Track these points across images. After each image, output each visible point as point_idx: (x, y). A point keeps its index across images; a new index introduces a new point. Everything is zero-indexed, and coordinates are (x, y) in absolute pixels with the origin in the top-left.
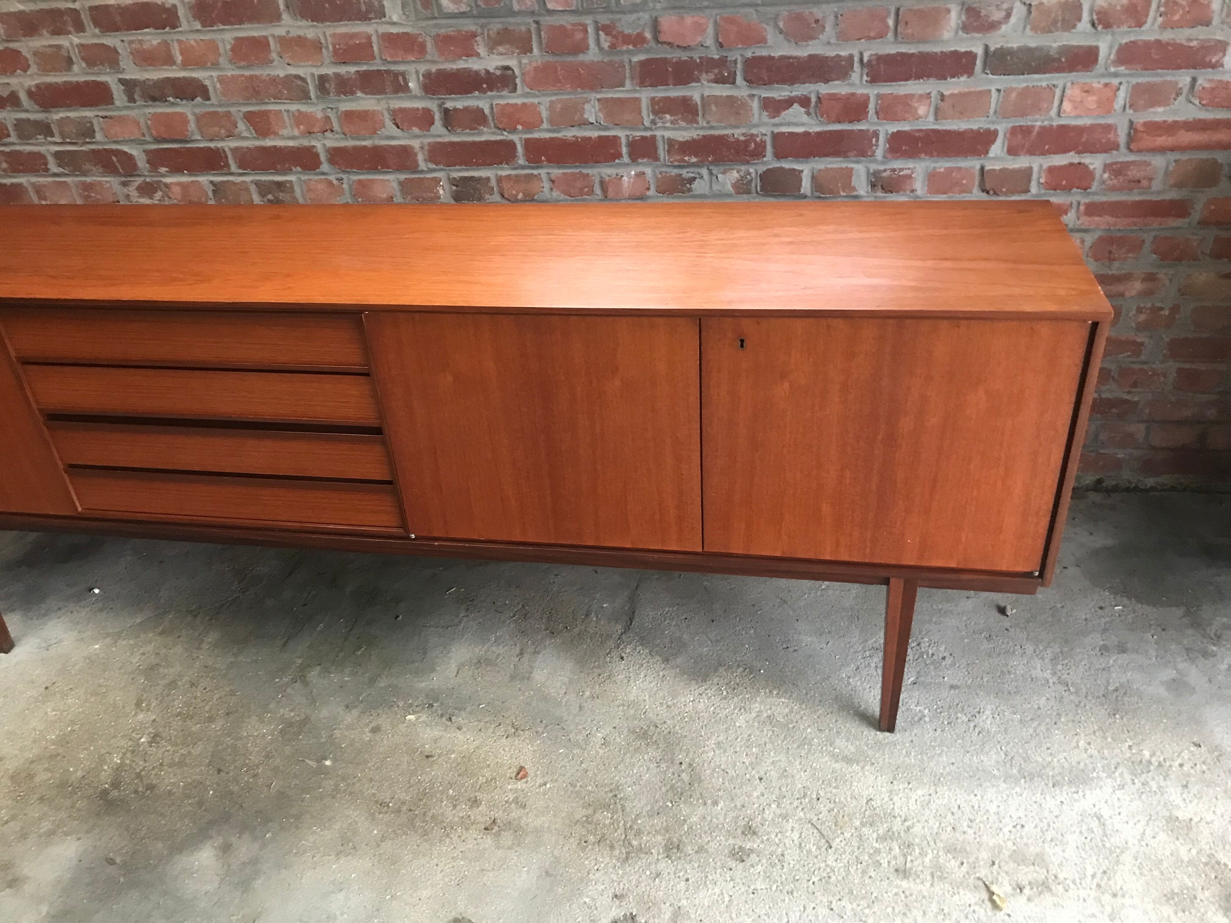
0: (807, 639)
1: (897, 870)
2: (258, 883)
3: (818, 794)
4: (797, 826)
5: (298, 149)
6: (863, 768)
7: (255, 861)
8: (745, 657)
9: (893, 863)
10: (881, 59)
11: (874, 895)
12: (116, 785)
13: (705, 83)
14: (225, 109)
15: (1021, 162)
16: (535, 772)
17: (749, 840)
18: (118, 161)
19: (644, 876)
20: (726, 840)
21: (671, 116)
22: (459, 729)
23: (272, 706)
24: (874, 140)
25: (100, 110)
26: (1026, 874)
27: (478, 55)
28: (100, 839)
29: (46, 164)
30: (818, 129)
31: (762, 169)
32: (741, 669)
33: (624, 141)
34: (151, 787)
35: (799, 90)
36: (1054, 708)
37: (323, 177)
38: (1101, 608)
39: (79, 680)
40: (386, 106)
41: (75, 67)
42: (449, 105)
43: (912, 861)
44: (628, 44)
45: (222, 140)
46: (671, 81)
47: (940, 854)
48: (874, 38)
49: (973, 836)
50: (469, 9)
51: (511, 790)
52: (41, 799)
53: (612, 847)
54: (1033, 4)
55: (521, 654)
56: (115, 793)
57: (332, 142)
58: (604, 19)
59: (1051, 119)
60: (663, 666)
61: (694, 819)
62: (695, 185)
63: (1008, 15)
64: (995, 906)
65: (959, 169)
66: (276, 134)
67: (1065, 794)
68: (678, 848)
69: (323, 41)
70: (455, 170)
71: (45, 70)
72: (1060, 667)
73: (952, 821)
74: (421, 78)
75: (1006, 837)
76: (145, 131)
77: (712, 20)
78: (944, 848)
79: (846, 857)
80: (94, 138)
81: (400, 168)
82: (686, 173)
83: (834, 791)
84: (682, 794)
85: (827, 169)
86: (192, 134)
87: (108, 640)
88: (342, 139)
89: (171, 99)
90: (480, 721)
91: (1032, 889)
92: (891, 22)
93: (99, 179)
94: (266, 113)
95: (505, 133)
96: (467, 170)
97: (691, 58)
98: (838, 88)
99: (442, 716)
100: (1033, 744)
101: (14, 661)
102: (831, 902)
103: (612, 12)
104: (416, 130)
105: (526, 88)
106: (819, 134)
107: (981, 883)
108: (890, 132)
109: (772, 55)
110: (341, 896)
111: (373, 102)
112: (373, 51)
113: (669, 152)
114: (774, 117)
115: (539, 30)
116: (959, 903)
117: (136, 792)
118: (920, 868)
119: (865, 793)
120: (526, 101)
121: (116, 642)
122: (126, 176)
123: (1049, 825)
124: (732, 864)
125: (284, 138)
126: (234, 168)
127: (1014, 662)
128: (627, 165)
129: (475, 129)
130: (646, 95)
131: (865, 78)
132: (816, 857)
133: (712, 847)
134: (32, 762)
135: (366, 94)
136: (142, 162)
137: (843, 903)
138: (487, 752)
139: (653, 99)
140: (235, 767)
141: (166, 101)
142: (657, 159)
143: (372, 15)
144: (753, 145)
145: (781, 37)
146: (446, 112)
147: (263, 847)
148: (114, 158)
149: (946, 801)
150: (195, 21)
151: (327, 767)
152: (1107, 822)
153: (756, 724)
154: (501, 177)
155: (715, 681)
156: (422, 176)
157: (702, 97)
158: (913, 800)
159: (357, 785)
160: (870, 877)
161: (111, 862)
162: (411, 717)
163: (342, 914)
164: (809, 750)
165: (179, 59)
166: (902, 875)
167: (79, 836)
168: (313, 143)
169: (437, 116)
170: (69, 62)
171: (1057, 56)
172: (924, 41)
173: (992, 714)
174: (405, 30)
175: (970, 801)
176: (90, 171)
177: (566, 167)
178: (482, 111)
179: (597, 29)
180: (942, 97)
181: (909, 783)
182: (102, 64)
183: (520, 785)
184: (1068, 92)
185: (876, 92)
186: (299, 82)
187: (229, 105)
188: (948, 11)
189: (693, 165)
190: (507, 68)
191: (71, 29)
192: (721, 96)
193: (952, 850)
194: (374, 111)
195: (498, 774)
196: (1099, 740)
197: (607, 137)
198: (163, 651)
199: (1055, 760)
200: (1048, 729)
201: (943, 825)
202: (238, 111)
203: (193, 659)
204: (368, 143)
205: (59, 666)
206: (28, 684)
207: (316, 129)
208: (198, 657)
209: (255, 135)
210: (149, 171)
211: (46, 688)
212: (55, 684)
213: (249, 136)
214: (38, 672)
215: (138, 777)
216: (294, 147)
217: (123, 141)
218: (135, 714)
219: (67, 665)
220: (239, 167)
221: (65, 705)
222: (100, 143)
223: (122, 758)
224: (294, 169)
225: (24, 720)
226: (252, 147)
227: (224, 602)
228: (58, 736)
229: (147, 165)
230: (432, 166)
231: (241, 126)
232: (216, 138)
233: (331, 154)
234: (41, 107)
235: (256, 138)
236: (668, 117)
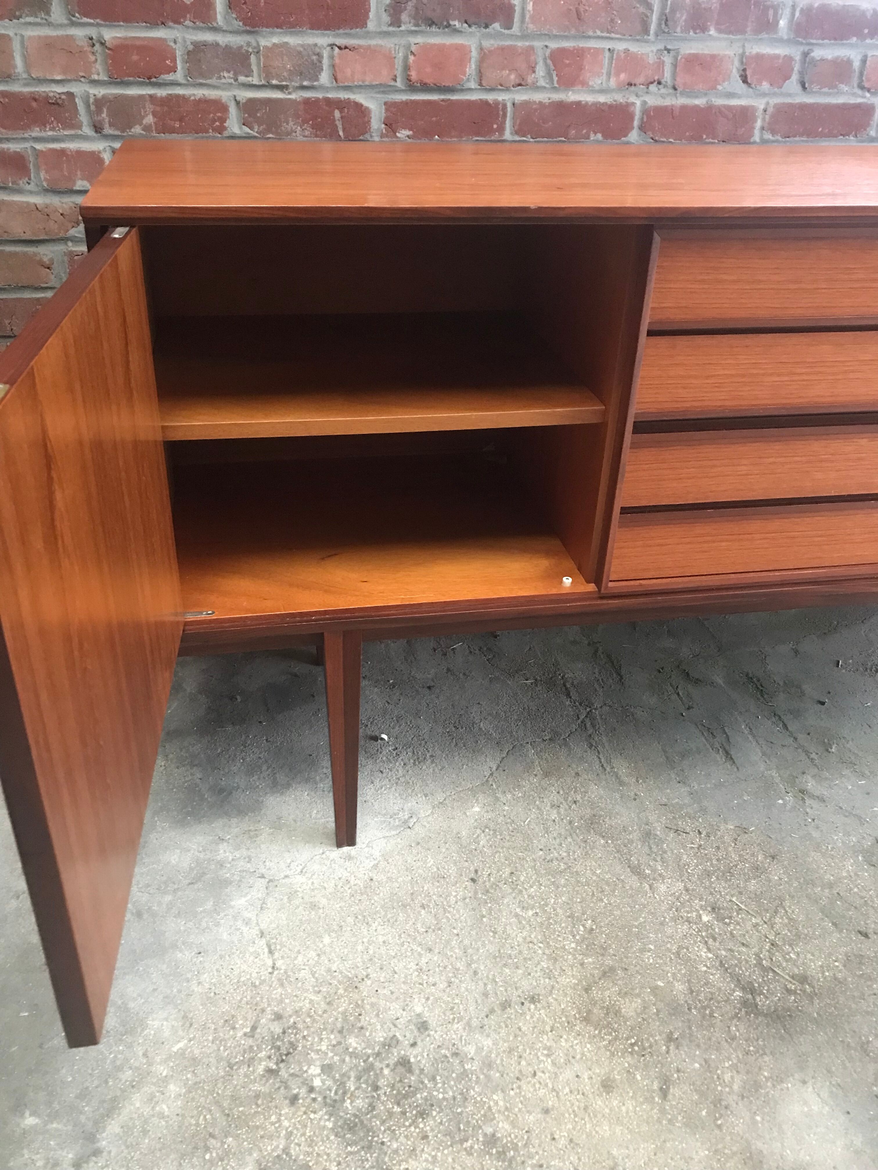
5: (610, 106)
14: (527, 43)
18: (342, 118)
29: (223, 120)
40: (741, 51)
42: (818, 53)
45: (507, 89)
52: (672, 1040)
57: (656, 98)
66: (584, 84)
74: (797, 14)
76: (399, 72)
80: (317, 80)
86: (468, 80)
87: (482, 798)
88: (669, 95)
89: (456, 23)
94: (579, 54)
95: (868, 95)
104: (765, 86)
111: (725, 43)
122: (342, 142)
125: (594, 91)
126: (508, 133)
129: (836, 87)
134: (587, 990)
136: (376, 123)
141: (449, 26)
146: (810, 62)
148: (337, 114)
168: (632, 99)
169: (797, 67)
176: (291, 132)
178: (850, 64)
187: (535, 38)
194: (725, 55)
202: (544, 47)
203: (635, 799)
204: (700, 102)
205: (454, 848)
206: (438, 882)
207: (641, 79)
208: (636, 795)
209: (556, 85)
210: (382, 136)
211: (473, 880)
212: (479, 873)
213: (547, 86)
214: (432, 862)
215: (765, 970)
216: (606, 103)
217: (360, 87)
218: (651, 887)
219: (464, 843)
220: (517, 133)
221: (533, 898)
222: (322, 88)
223: (709, 950)
224: (592, 137)
225: (495, 933)
226: (547, 101)
227: (579, 721)
228: (578, 943)
229: (383, 126)
230: (768, 136)
231: (541, 71)
232: (500, 87)
233: (649, 116)
234: (245, 24)
235: (554, 89)
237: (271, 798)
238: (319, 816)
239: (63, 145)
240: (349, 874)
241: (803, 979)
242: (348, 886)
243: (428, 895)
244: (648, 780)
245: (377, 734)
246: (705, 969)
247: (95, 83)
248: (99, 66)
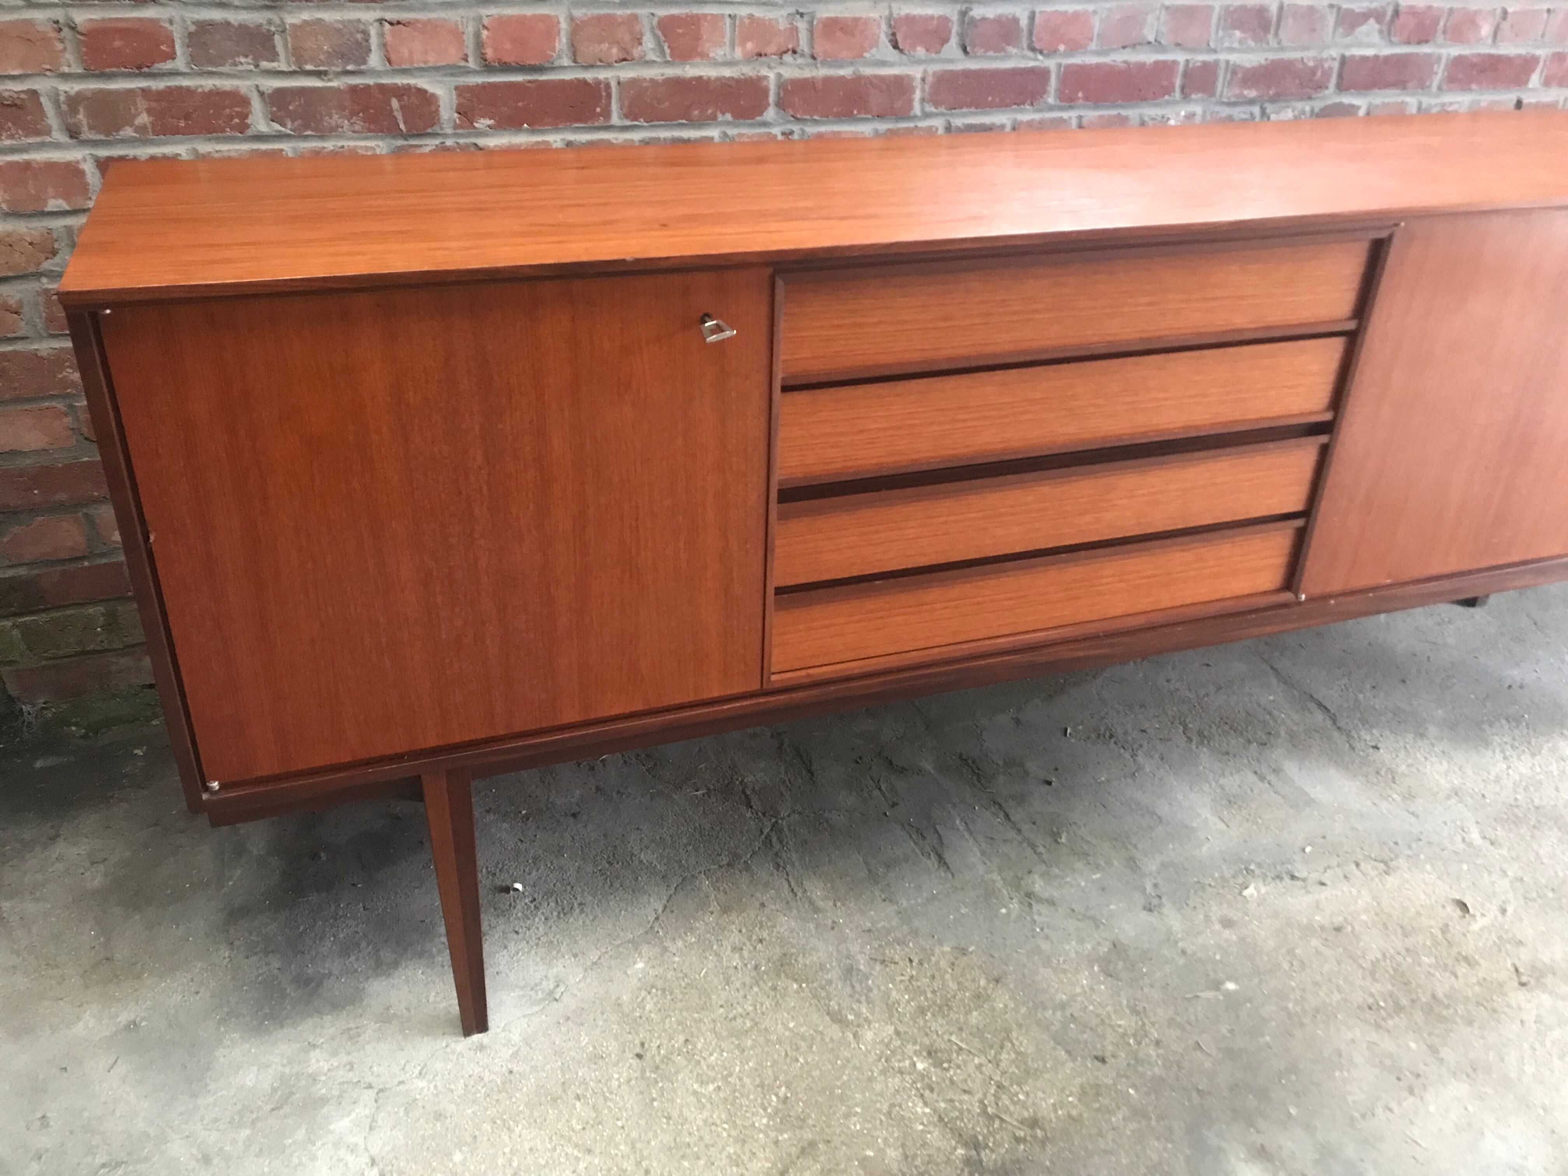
0: (1514, 673)
5: (738, 81)
8: (1490, 709)
14: (629, 12)
15: (1551, 95)
16: (1475, 900)
18: (402, 107)
21: (1241, 32)
22: (1320, 884)
23: (1046, 946)
24: (1435, 67)
29: (244, 116)
30: (1388, 52)
31: (1319, 105)
32: (1503, 721)
33: (1181, 69)
35: (1378, 1)
37: (764, 130)
39: (681, 1024)
40: (887, 12)
42: (977, 12)
45: (609, 66)
51: (1479, 930)
55: (1260, 776)
56: (989, 1157)
57: (793, 70)
60: (1426, 742)
66: (703, 55)
70: (957, 115)
76: (470, 50)
80: (365, 62)
81: (884, 113)
85: (1383, 105)
86: (559, 56)
87: (646, 950)
88: (808, 65)
90: (1331, 868)
93: (352, 144)
94: (695, 20)
95: (1040, 57)
96: (976, 114)
99: (1279, 878)
104: (921, 52)
108: (1451, 56)
111: (867, 4)
113: (1229, 84)
114: (1347, 35)
121: (665, 949)
122: (405, 137)
125: (716, 64)
126: (616, 117)
128: (1175, 103)
129: (1002, 49)
130: (1220, 3)
136: (447, 112)
138: (1393, 899)
139: (1226, 9)
140: (1116, 1044)
142: (1213, 93)
146: (970, 22)
148: (395, 103)
151: (1236, 991)
154: (1021, 122)
155: (1497, 739)
156: (911, 125)
157: (1280, 8)
159: (1309, 997)
162: (1249, 893)
168: (764, 72)
169: (955, 29)
176: (337, 127)
177: (1105, 107)
178: (1017, 22)
180: (1507, 13)
185: (1449, 6)
189: (1250, 101)
192: (1302, 6)
194: (869, 19)
195: (1441, 917)
197: (1163, 63)
198: (765, 934)
202: (650, 16)
203: (833, 928)
204: (846, 72)
205: (614, 1017)
206: (595, 1064)
207: (771, 49)
208: (834, 922)
209: (669, 58)
210: (456, 127)
211: (639, 1056)
212: (646, 1046)
213: (658, 60)
214: (587, 1039)
215: (991, 1118)
216: (733, 78)
217: (421, 69)
218: (855, 1035)
219: (627, 1011)
220: (626, 116)
221: (714, 1068)
222: (373, 72)
223: (926, 1104)
224: (720, 118)
225: (669, 1118)
226: (659, 78)
227: (763, 837)
228: (770, 1117)
229: (456, 115)
230: (930, 108)
231: (649, 42)
232: (599, 63)
233: (786, 90)
235: (667, 63)
236: (1238, 34)
237: (375, 983)
238: (438, 999)
239: (26, 157)
240: (481, 1069)
241: (1034, 1123)
242: (482, 1084)
243: (584, 1083)
244: (847, 902)
245: (508, 883)
246: (921, 1127)
247: (65, 77)
248: (69, 56)
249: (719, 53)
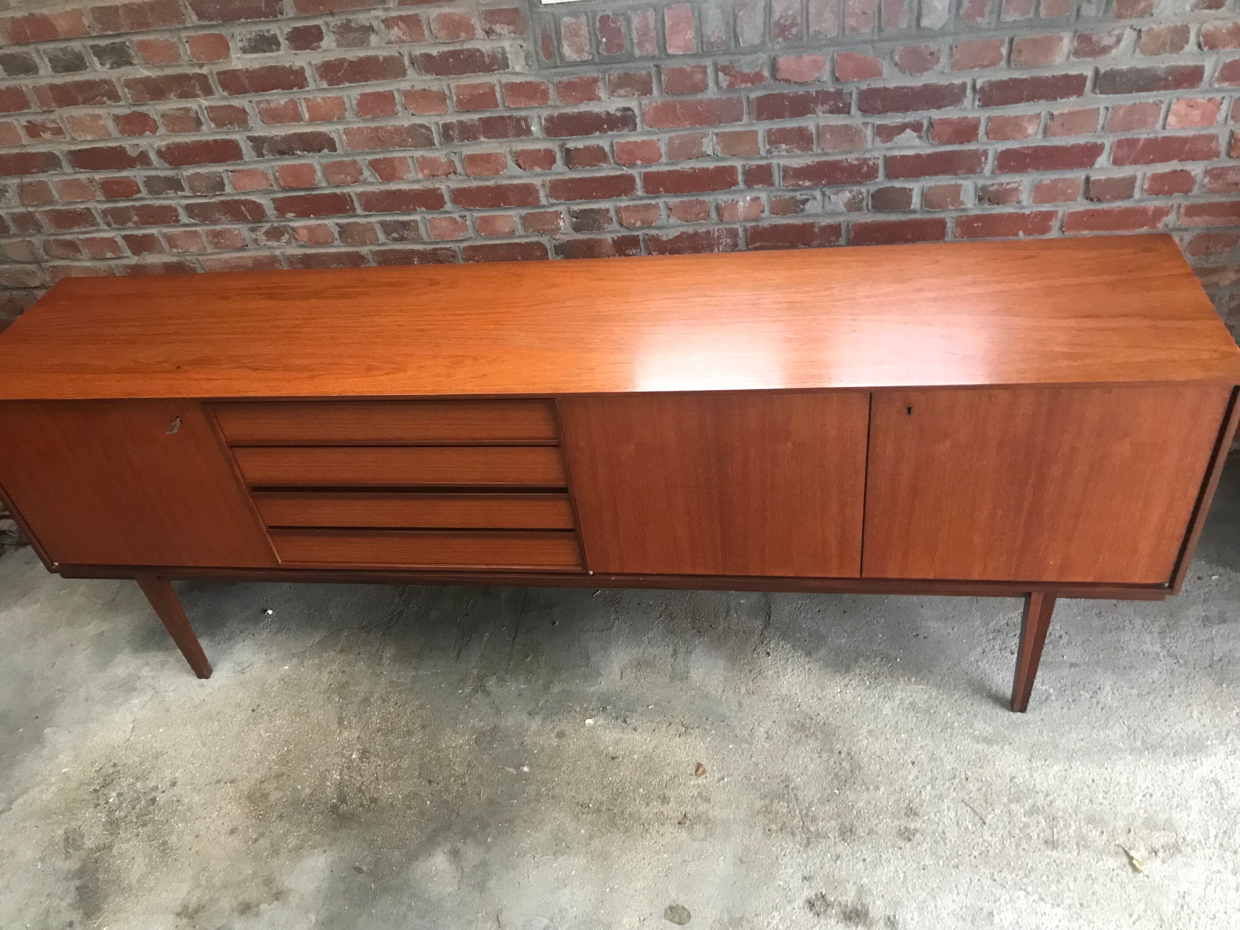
0: (934, 625)
1: (1046, 842)
2: (492, 883)
3: (966, 774)
4: (952, 805)
5: (423, 191)
6: (1002, 748)
7: (483, 864)
8: (881, 647)
9: (1042, 835)
10: (993, 85)
11: (1030, 865)
12: (343, 799)
13: (820, 114)
14: (351, 159)
15: (1126, 171)
16: (712, 768)
17: (912, 821)
18: (247, 210)
19: (826, 859)
20: (893, 822)
21: (787, 145)
22: (635, 730)
23: (461, 717)
24: (983, 158)
25: (227, 165)
26: (1160, 839)
27: (599, 99)
28: (343, 850)
29: (177, 216)
30: (930, 151)
31: (873, 189)
32: (878, 659)
33: (740, 170)
34: (374, 800)
35: (911, 117)
36: (1167, 681)
37: (447, 215)
38: (1199, 578)
39: (280, 701)
40: (509, 149)
41: (204, 127)
42: (571, 145)
43: (1058, 833)
44: (747, 82)
45: (348, 185)
46: (787, 114)
47: (1082, 824)
48: (988, 66)
49: (1109, 807)
50: (591, 57)
51: (694, 786)
52: (281, 817)
53: (793, 834)
54: (1143, 29)
55: (675, 653)
56: (344, 807)
57: (456, 183)
58: (723, 61)
59: (1157, 132)
60: (807, 659)
61: (861, 804)
62: (808, 206)
63: (1119, 41)
64: (1135, 869)
65: (1065, 180)
67: (1184, 762)
68: (851, 830)
69: (447, 92)
70: (575, 204)
71: (174, 131)
72: (1168, 640)
73: (1088, 794)
74: (543, 122)
75: (1138, 806)
76: (273, 182)
77: (829, 57)
78: (1085, 818)
79: (999, 832)
80: (224, 190)
81: (522, 204)
82: (798, 196)
83: (980, 770)
84: (846, 781)
85: (937, 186)
86: (319, 182)
87: (295, 661)
88: (465, 180)
90: (652, 721)
91: (1165, 851)
92: (1004, 51)
93: (228, 227)
94: (391, 160)
95: (625, 168)
96: (587, 203)
97: (808, 92)
98: (951, 113)
99: (617, 718)
100: (1152, 717)
101: (217, 685)
102: (993, 874)
103: (732, 54)
104: (537, 170)
105: (645, 126)
106: (929, 156)
107: (1121, 850)
108: (999, 150)
109: (887, 86)
110: (567, 891)
111: (495, 145)
112: (496, 100)
113: (784, 178)
114: (887, 142)
115: (659, 73)
116: (1103, 868)
117: (362, 805)
118: (1066, 839)
119: (1008, 772)
120: (645, 138)
121: (303, 662)
122: (253, 223)
123: (1174, 793)
124: (901, 843)
125: (408, 182)
126: (359, 211)
127: (1125, 637)
128: (742, 191)
129: (596, 165)
130: (762, 128)
131: (977, 103)
132: (973, 833)
133: (881, 828)
134: (262, 782)
135: (489, 138)
136: (269, 210)
137: (1003, 875)
138: (665, 751)
139: (769, 131)
140: (444, 778)
141: (294, 154)
142: (772, 184)
143: (496, 67)
144: (865, 168)
145: (897, 69)
146: (568, 151)
147: (488, 849)
149: (1080, 775)
150: (321, 80)
151: (526, 773)
152: (1224, 786)
153: (901, 711)
154: (620, 208)
155: (858, 671)
156: (543, 210)
157: (818, 127)
158: (1051, 776)
159: (557, 789)
160: (1024, 849)
161: (359, 870)
162: (589, 722)
163: (572, 907)
164: (952, 734)
165: (307, 116)
166: (1051, 846)
167: (324, 848)
168: (437, 186)
169: (558, 156)
170: (198, 123)
171: (1163, 76)
172: (1036, 67)
173: (1112, 690)
174: (528, 80)
175: (1102, 774)
176: (219, 219)
177: (683, 196)
178: (602, 149)
179: (716, 70)
180: (1052, 116)
181: (1046, 760)
182: (231, 123)
183: (701, 781)
184: (1173, 107)
185: (987, 115)
186: (423, 131)
187: (354, 155)
188: (1061, 39)
189: (808, 188)
190: (629, 109)
191: (199, 92)
192: (837, 126)
193: (1091, 820)
194: (496, 154)
195: (679, 771)
196: (1209, 709)
197: (724, 168)
198: (347, 669)
199: (1173, 731)
200: (1163, 702)
201: (1081, 798)
202: (363, 160)
203: (378, 675)
204: (491, 183)
205: (258, 689)
206: (236, 708)
207: (440, 172)
208: (381, 673)
209: (380, 181)
210: (277, 217)
211: (253, 710)
212: (259, 707)
213: (374, 182)
214: (241, 695)
215: (360, 791)
216: (419, 189)
217: (251, 192)
218: (340, 732)
219: (265, 687)
220: (365, 210)
221: (275, 726)
222: (229, 194)
223: (340, 775)
224: (419, 210)
225: (242, 742)
226: (378, 191)
227: (391, 616)
229: (275, 212)
230: (553, 201)
231: (367, 173)
232: (342, 185)
233: (454, 194)
234: (170, 165)
235: (381, 183)
236: (783, 146)
239: (93, 235)
242: (191, 702)
243: (226, 715)
244: (396, 664)
246: (329, 784)
247: (99, 202)
248: (98, 193)
249: (410, 176)
